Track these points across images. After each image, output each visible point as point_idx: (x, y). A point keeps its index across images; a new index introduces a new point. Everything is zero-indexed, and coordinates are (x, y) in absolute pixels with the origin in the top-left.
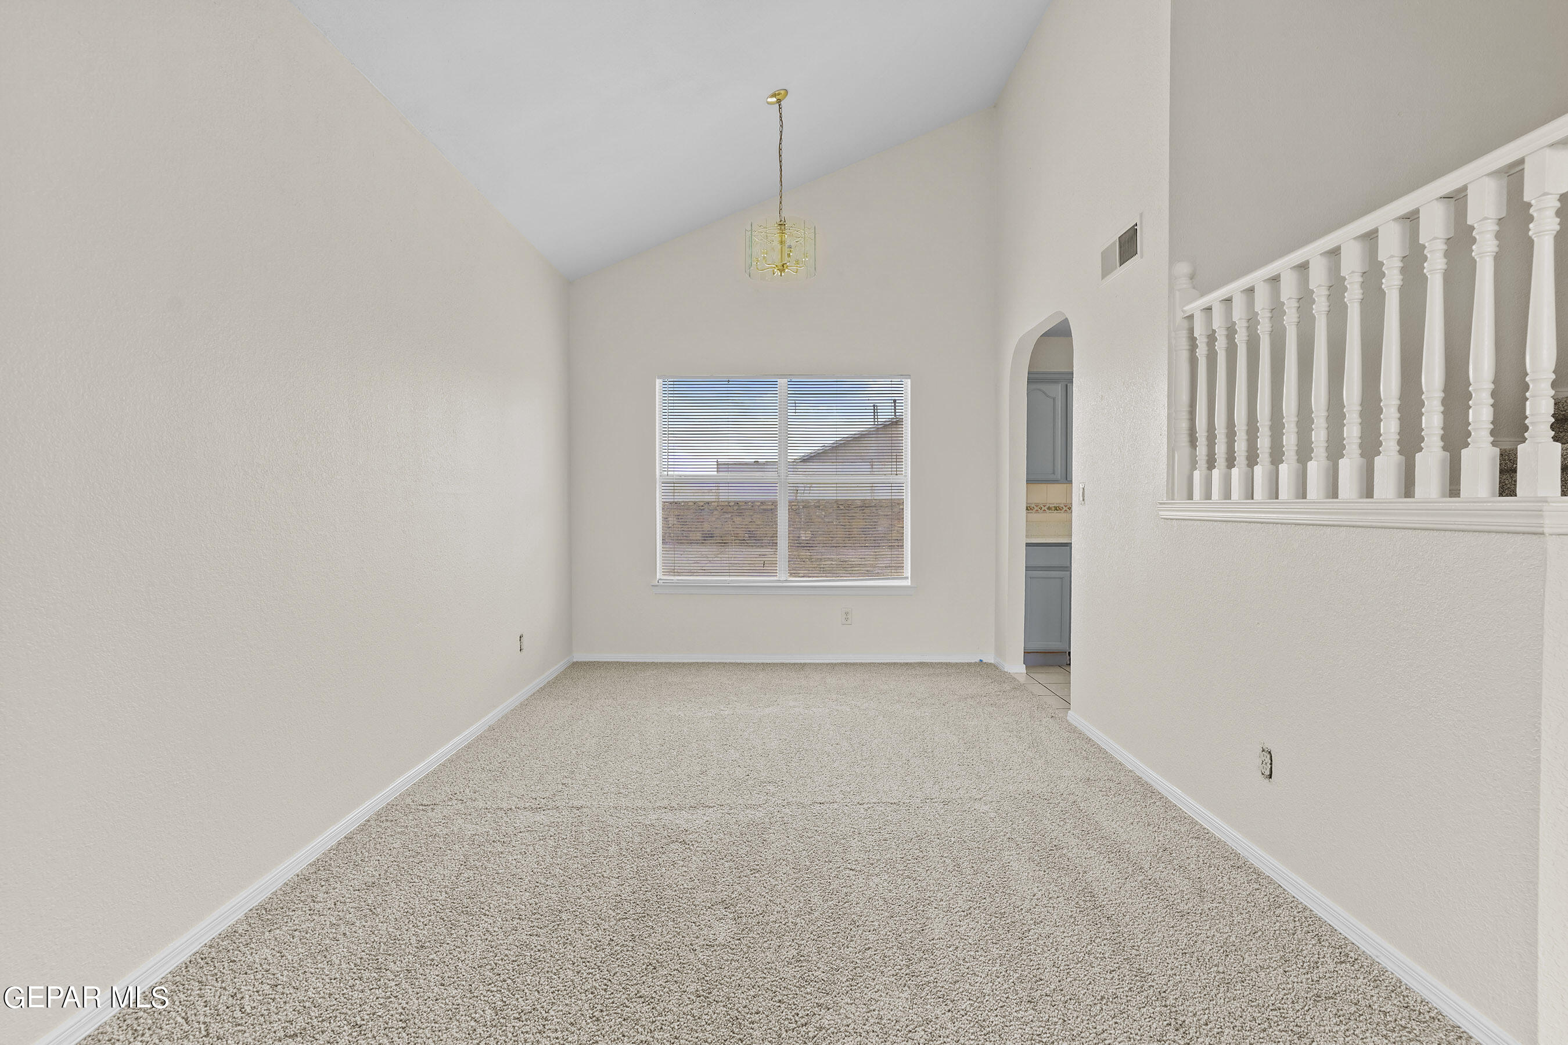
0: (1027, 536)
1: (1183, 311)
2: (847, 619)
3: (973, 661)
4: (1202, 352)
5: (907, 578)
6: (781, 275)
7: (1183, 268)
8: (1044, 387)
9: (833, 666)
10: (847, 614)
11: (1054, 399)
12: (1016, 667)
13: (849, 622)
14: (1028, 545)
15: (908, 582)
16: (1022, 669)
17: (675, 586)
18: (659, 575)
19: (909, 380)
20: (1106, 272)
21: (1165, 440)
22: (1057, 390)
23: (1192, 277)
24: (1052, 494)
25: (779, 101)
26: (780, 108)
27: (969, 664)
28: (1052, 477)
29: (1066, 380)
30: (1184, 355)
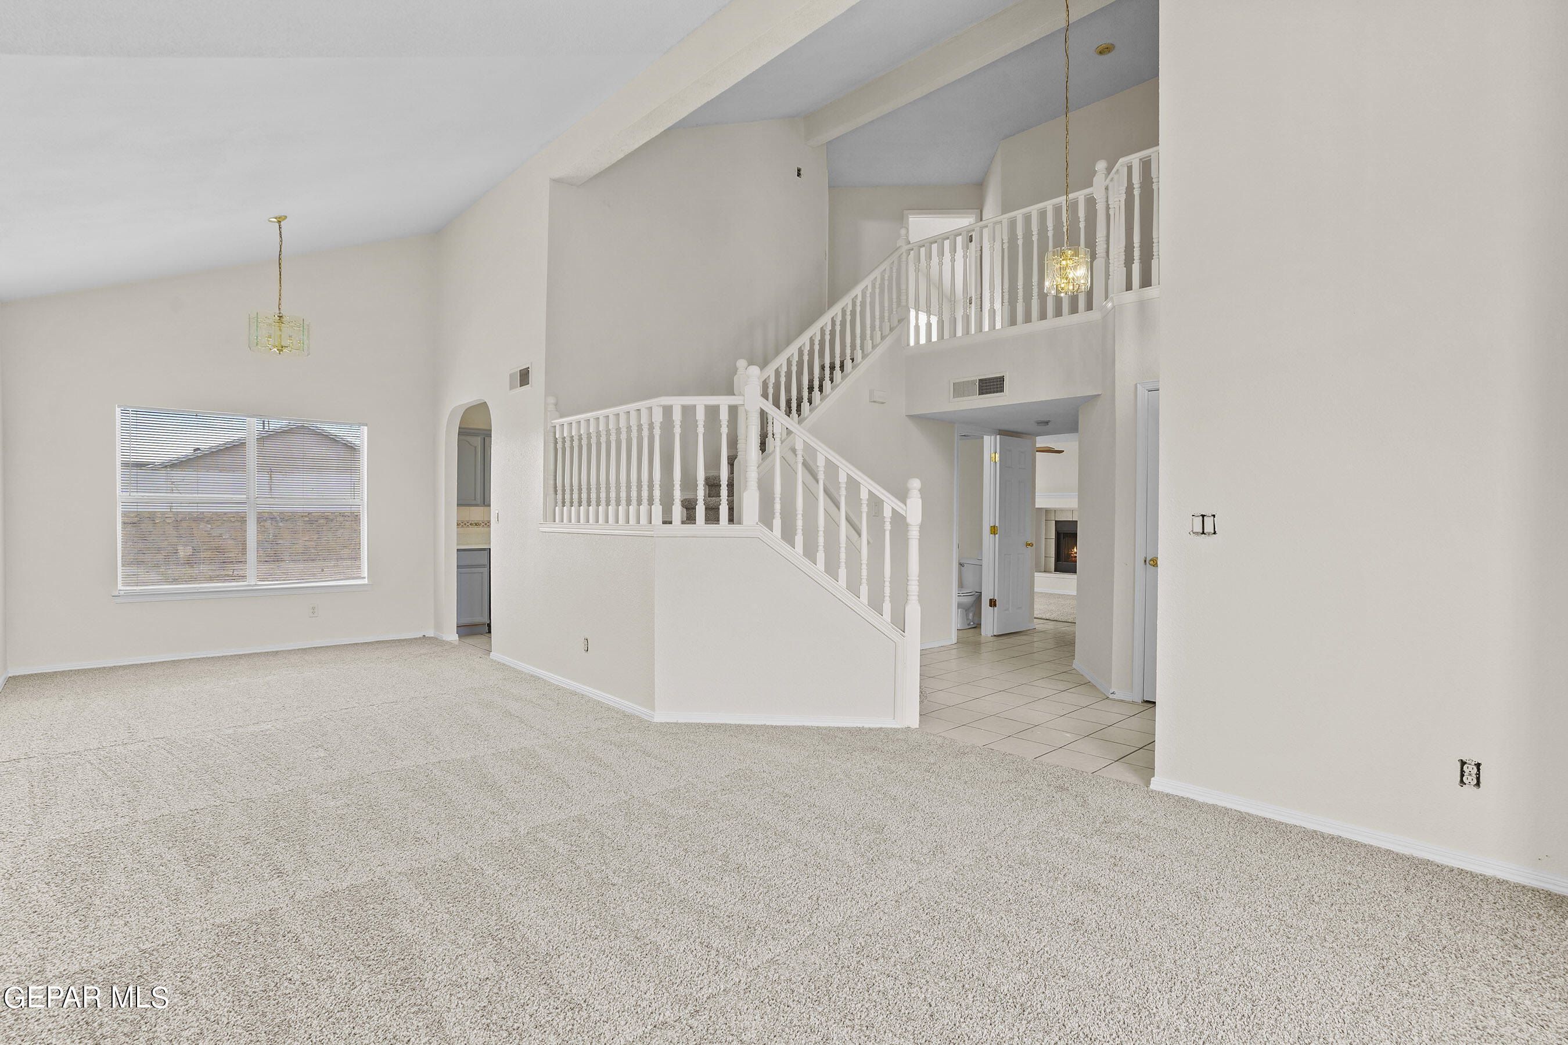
0: (458, 544)
1: (552, 423)
2: (313, 613)
3: (418, 637)
4: (559, 446)
5: (365, 578)
6: (280, 354)
7: (551, 400)
8: (469, 438)
9: (305, 650)
10: (313, 608)
11: (475, 447)
12: (453, 636)
13: (316, 615)
14: (458, 550)
15: (365, 581)
16: (456, 637)
17: (139, 595)
18: (120, 587)
19: (366, 427)
20: (512, 387)
21: (542, 489)
22: (477, 441)
23: (556, 405)
24: (475, 513)
25: (279, 222)
26: (280, 228)
27: (416, 639)
28: (474, 502)
29: (486, 435)
30: (552, 445)
